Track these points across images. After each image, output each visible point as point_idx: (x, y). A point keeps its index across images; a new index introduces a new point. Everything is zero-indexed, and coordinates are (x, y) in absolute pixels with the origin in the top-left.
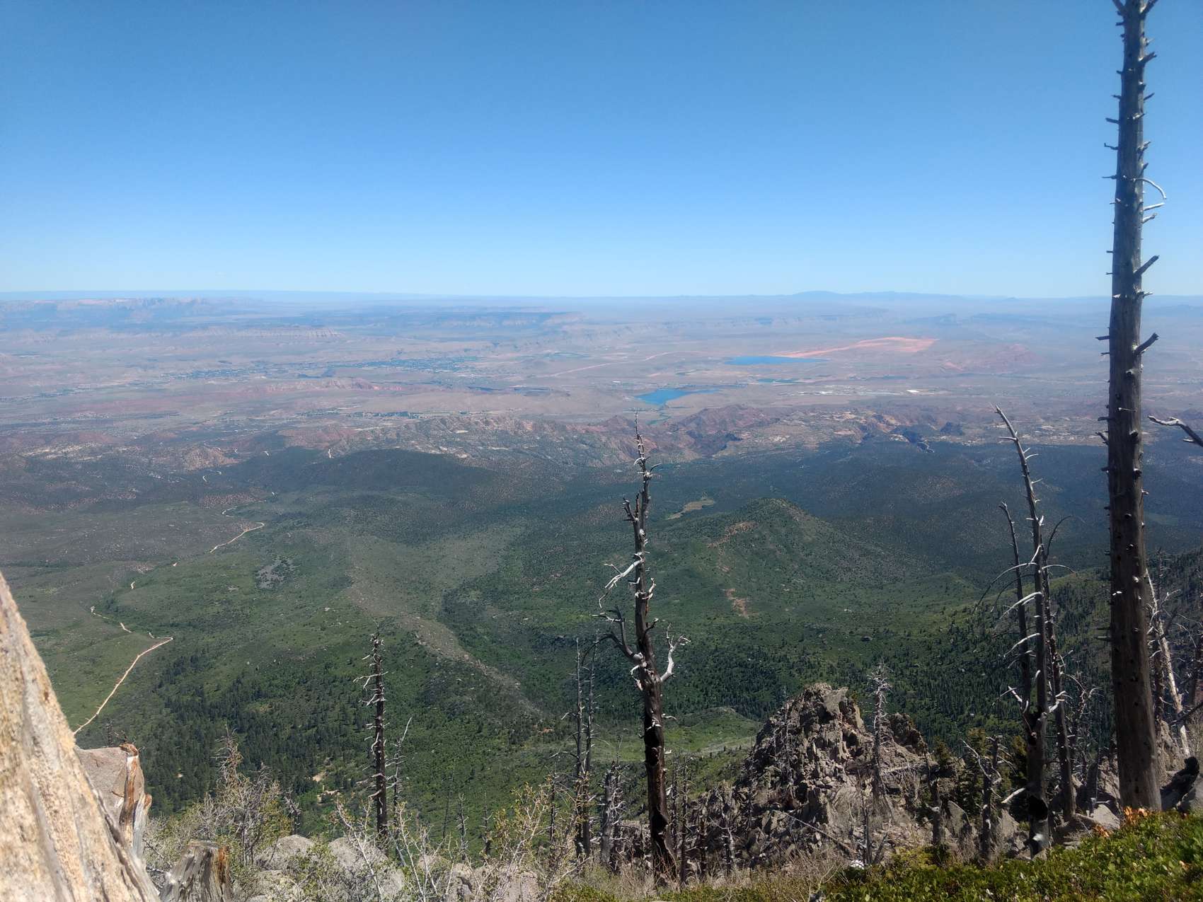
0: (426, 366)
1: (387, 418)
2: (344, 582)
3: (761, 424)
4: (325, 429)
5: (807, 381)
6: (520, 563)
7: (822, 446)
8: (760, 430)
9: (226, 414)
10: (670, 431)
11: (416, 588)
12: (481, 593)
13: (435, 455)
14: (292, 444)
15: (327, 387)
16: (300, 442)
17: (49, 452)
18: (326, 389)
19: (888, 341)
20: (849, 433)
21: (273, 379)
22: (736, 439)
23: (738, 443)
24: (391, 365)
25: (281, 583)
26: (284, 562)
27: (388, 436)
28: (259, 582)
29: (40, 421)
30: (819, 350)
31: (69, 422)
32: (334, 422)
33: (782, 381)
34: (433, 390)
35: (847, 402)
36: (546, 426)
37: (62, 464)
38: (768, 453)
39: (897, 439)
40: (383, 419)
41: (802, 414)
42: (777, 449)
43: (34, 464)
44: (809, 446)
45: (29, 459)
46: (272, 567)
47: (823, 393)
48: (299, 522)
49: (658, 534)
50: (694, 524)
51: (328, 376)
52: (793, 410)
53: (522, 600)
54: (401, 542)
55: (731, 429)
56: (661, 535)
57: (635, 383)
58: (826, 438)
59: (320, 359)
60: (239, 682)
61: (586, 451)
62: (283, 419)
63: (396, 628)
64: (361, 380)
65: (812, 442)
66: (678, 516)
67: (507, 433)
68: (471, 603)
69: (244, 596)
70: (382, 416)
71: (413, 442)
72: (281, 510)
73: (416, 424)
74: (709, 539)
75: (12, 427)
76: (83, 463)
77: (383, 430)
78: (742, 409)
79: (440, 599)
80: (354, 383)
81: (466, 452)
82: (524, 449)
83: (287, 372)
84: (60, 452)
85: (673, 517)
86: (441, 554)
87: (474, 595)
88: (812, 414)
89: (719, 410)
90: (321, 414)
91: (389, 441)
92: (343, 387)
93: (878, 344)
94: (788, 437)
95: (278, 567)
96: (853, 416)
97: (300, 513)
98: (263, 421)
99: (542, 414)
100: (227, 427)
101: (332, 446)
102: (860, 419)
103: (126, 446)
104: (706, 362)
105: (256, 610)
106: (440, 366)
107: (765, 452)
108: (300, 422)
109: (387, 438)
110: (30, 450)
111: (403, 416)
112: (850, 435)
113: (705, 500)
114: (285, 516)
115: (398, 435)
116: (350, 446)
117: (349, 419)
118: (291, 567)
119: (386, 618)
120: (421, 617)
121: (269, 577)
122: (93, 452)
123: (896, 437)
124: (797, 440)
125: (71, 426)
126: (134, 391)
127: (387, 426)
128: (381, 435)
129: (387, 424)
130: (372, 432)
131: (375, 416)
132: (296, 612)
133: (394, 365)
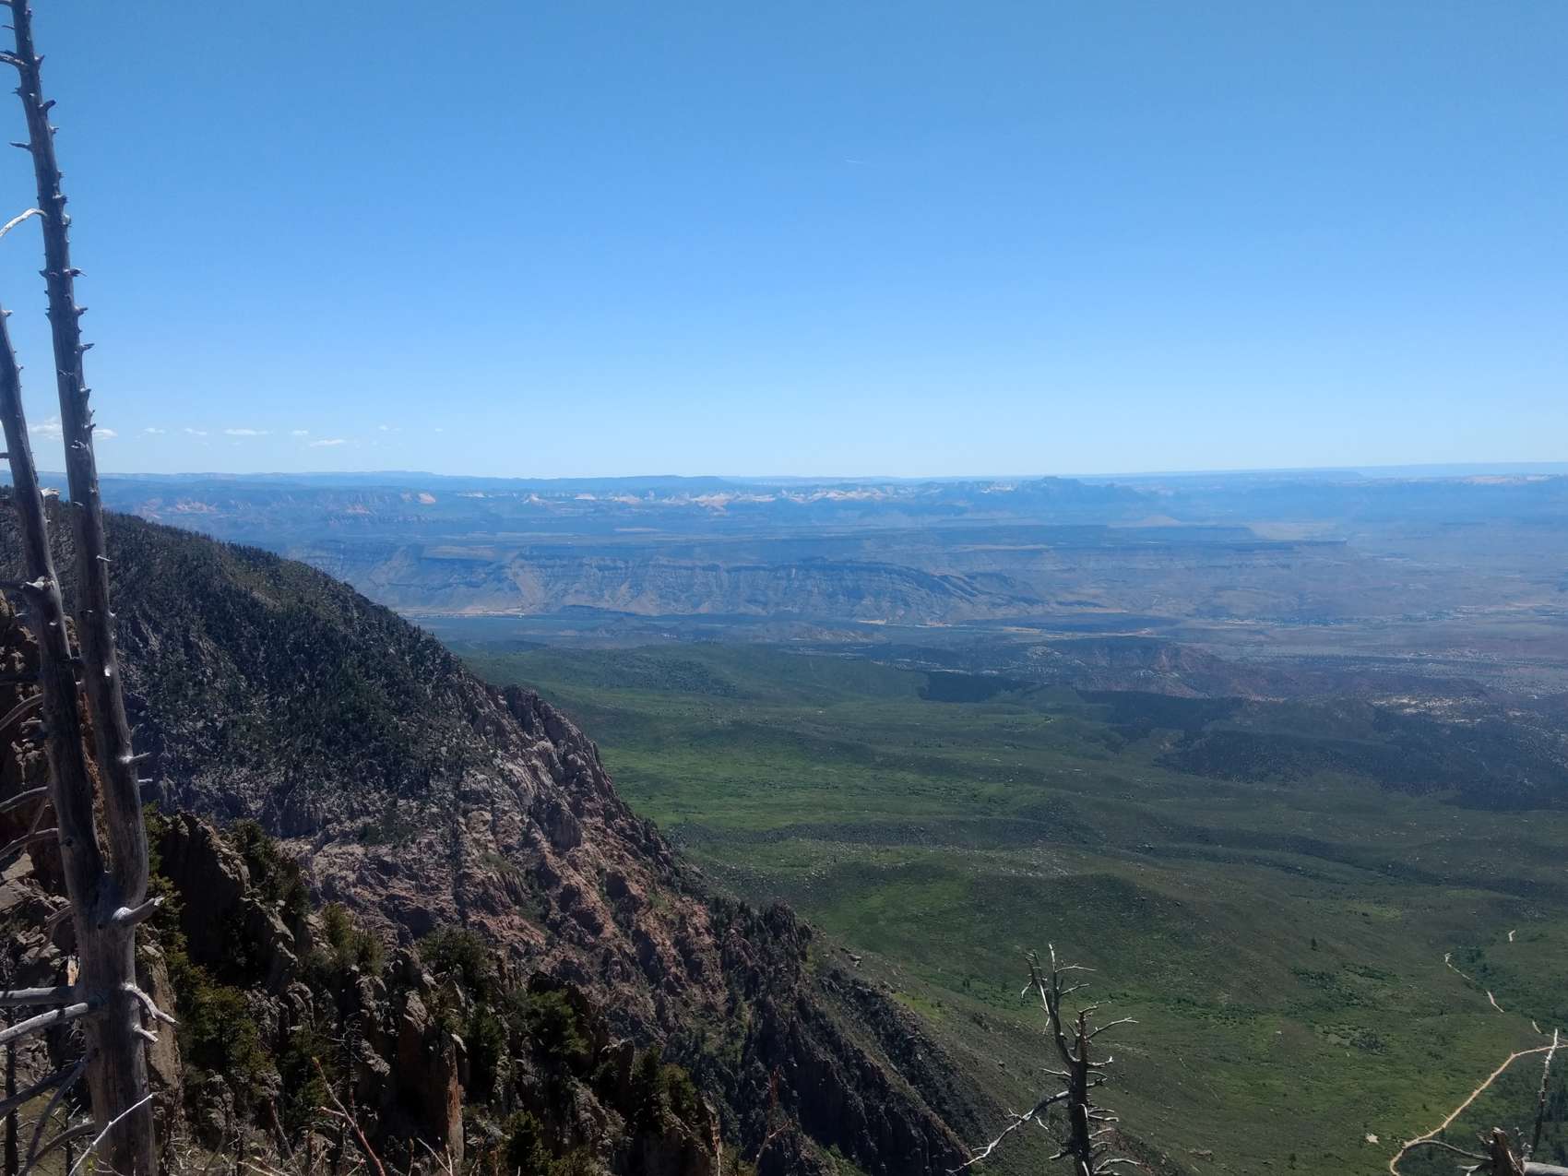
17: (1409, 704)
29: (1399, 656)
31: (1439, 662)
37: (1423, 722)
43: (1386, 719)
45: (1379, 710)
75: (1364, 660)
76: (1455, 728)
84: (1422, 706)
103: (1520, 709)
110: (1383, 697)
122: (1470, 712)
125: (1442, 667)
126: (1542, 622)
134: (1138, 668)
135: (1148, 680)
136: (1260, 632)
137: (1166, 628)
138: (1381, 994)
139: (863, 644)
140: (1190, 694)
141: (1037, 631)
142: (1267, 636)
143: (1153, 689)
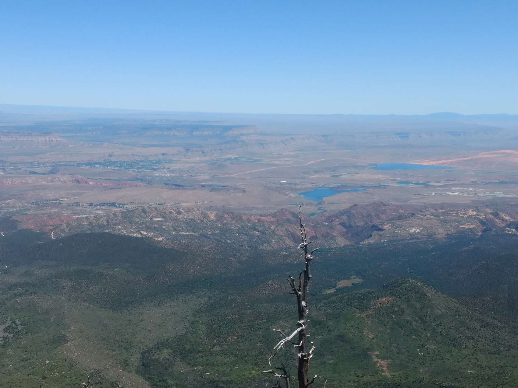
0: (132, 167)
1: (99, 207)
2: (61, 340)
3: (400, 218)
4: (50, 216)
5: (438, 184)
6: (204, 328)
7: (449, 236)
8: (399, 222)
10: (326, 222)
11: (120, 346)
12: (172, 351)
13: (137, 239)
14: (23, 228)
15: (52, 182)
16: (29, 225)
18: (51, 184)
19: (502, 153)
20: (472, 226)
21: (9, 175)
22: (379, 229)
23: (381, 233)
24: (104, 165)
25: (11, 340)
26: (14, 322)
27: (100, 221)
30: (447, 159)
32: (56, 210)
33: (417, 183)
34: (136, 186)
35: (470, 202)
36: (226, 216)
38: (406, 241)
39: (510, 232)
40: (96, 208)
41: (433, 210)
42: (412, 239)
44: (439, 236)
46: (4, 327)
47: (450, 194)
48: (27, 291)
49: (316, 306)
50: (345, 298)
51: (53, 173)
52: (426, 207)
53: (205, 358)
54: (107, 308)
55: (376, 222)
56: (319, 306)
57: (298, 182)
58: (453, 231)
59: (47, 160)
61: (258, 237)
62: (16, 207)
63: (102, 379)
64: (79, 177)
65: (441, 233)
66: (332, 291)
67: (194, 221)
68: (163, 359)
70: (95, 206)
71: (119, 227)
72: (12, 280)
73: (122, 212)
74: (358, 311)
77: (95, 217)
78: (384, 205)
79: (139, 356)
80: (74, 179)
81: (162, 236)
82: (207, 233)
83: (20, 169)
85: (329, 292)
86: (140, 318)
87: (166, 353)
88: (441, 211)
89: (367, 206)
90: (47, 203)
91: (100, 226)
92: (65, 182)
93: (495, 155)
94: (421, 228)
95: (9, 326)
96: (475, 213)
99: (223, 207)
101: (55, 229)
102: (480, 216)
104: (356, 167)
106: (143, 167)
107: (403, 240)
109: (99, 223)
111: (112, 206)
112: (472, 228)
113: (354, 278)
114: (16, 285)
115: (108, 221)
116: (69, 230)
117: (69, 207)
118: (19, 327)
119: (95, 370)
120: (123, 370)
121: (1, 334)
123: (510, 231)
124: (429, 231)
127: (99, 214)
128: (94, 221)
129: (99, 212)
130: (87, 218)
131: (90, 205)
132: (23, 363)
133: (106, 165)
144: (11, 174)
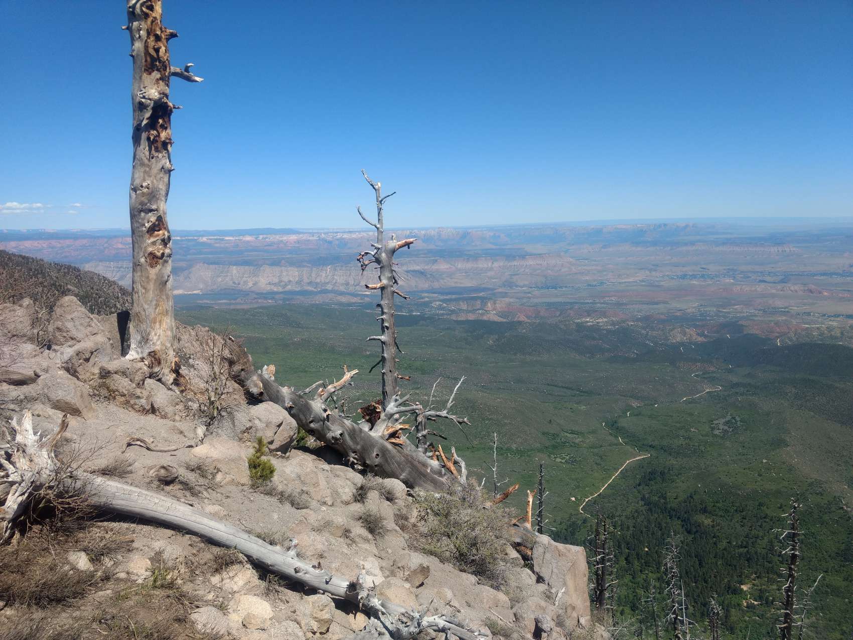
1: (832, 319)
2: (779, 443)
4: (777, 323)
9: (701, 305)
14: (749, 332)
15: (781, 290)
16: (755, 331)
17: (589, 321)
18: (782, 292)
21: (739, 283)
24: (842, 275)
25: (730, 433)
26: (734, 418)
27: (833, 333)
28: (713, 429)
29: (586, 301)
31: (602, 303)
32: (784, 318)
37: (596, 329)
40: (830, 319)
43: (580, 327)
45: (577, 324)
46: (724, 420)
48: (748, 391)
51: (784, 282)
54: (835, 421)
59: (778, 269)
60: (691, 497)
62: (744, 312)
64: (813, 287)
69: (701, 437)
70: (828, 316)
72: (735, 380)
75: (571, 303)
76: (606, 330)
77: (828, 328)
80: (806, 288)
83: (750, 277)
84: (595, 321)
90: (775, 311)
91: (832, 337)
92: (796, 291)
95: (729, 421)
97: (749, 384)
98: (729, 313)
100: (701, 315)
101: (781, 336)
103: (633, 321)
105: (709, 449)
108: (755, 316)
109: (831, 335)
110: (579, 318)
111: (849, 318)
114: (737, 385)
115: (842, 333)
116: (797, 339)
117: (798, 316)
118: (738, 423)
120: (849, 487)
121: (721, 427)
122: (613, 324)
125: (603, 305)
126: (642, 285)
127: (832, 325)
128: (826, 332)
129: (832, 323)
130: (818, 328)
131: (823, 316)
132: (740, 457)
133: (844, 276)
134: (479, 309)
135: (482, 314)
136: (529, 293)
137: (490, 292)
138: (577, 441)
139: (360, 303)
140: (501, 320)
141: (436, 295)
142: (532, 294)
143: (485, 318)
144: (741, 282)
